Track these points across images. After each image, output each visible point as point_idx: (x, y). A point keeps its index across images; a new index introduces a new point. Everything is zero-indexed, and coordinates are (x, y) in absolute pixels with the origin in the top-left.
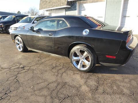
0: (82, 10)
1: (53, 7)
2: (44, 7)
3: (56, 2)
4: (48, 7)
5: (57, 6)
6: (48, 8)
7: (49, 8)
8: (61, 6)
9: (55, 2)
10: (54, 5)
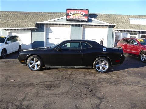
1: (18, 27)
2: (4, 25)
3: (22, 22)
4: (10, 26)
7: (12, 27)
9: (20, 22)
10: (20, 26)
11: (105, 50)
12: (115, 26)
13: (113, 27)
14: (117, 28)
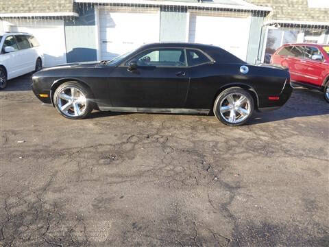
0: (108, 25)
1: (29, 11)
4: (11, 8)
5: (42, 11)
6: (11, 12)
7: (16, 12)
8: (56, 11)
10: (34, 8)
11: (244, 69)
12: (269, 12)
13: (264, 14)
14: (275, 16)
